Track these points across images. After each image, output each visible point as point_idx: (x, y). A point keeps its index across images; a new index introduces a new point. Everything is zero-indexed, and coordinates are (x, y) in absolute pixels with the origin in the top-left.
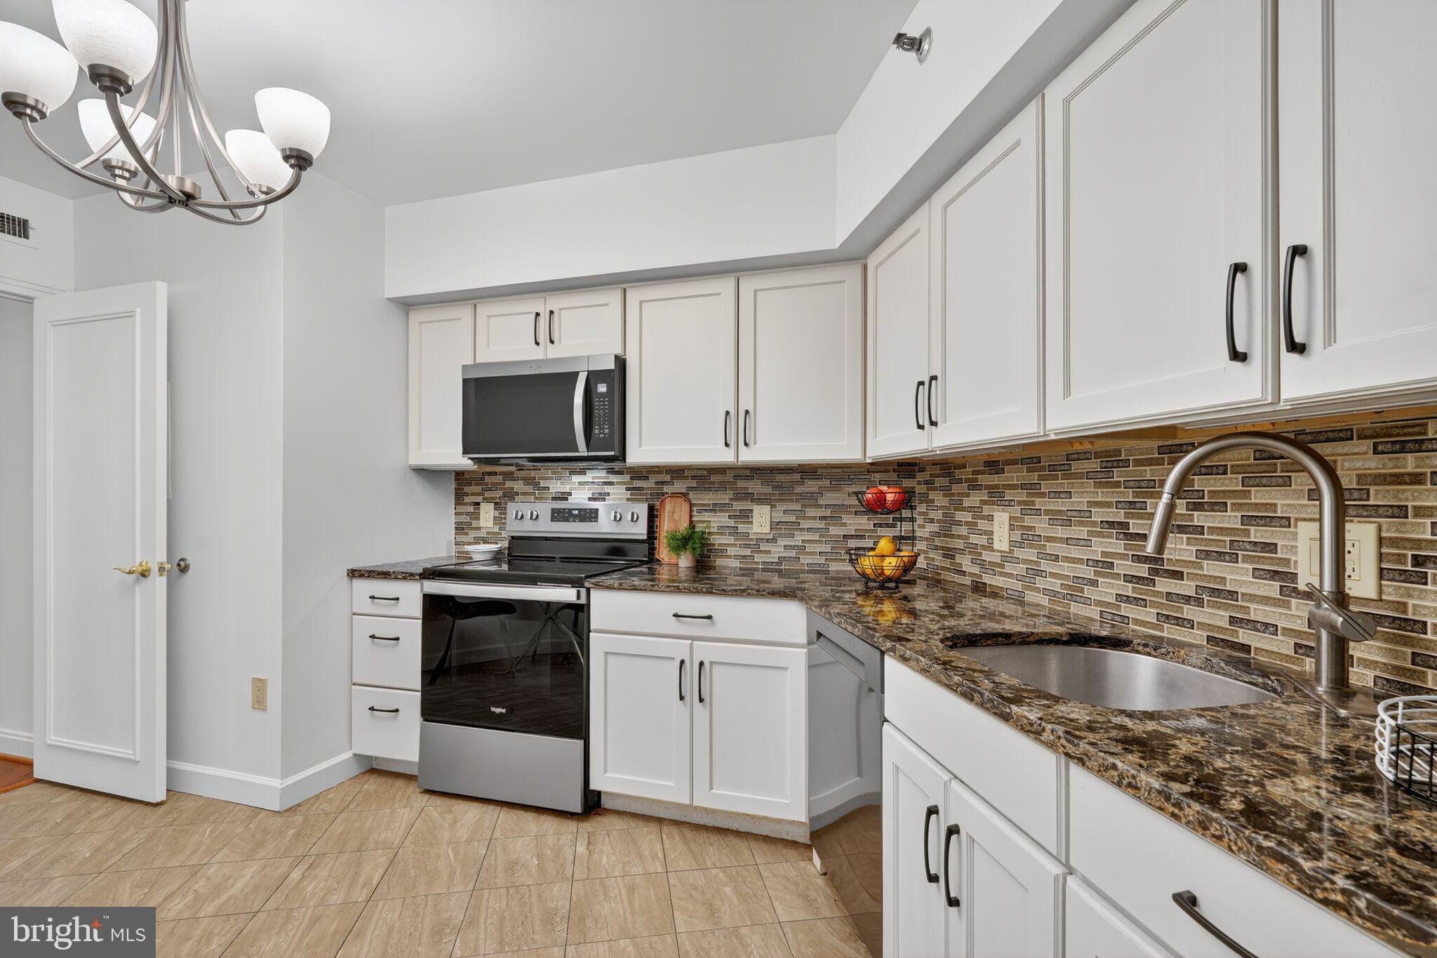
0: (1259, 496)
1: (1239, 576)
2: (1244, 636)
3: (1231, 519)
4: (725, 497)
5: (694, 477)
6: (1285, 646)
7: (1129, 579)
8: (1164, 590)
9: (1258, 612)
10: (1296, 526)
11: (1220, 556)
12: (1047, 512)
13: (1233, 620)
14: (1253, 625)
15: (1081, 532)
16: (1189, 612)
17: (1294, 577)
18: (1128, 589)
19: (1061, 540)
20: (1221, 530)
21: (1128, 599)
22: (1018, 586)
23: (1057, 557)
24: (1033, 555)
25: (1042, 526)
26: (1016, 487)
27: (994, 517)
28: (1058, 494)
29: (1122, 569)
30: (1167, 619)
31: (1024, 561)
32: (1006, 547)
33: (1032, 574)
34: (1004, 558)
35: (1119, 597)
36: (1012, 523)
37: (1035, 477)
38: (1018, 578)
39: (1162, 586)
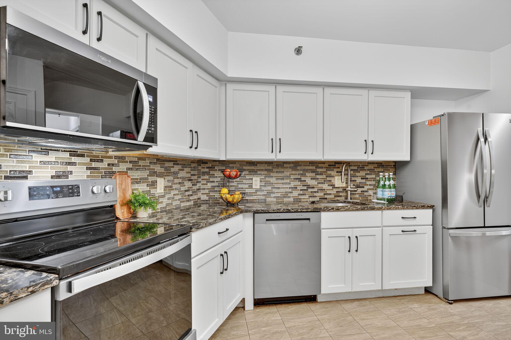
0: (329, 172)
1: (325, 186)
2: (326, 196)
3: (324, 176)
4: (145, 174)
5: (131, 162)
6: (332, 196)
7: (301, 190)
8: (310, 191)
9: (328, 192)
10: (335, 177)
11: (322, 183)
12: (275, 177)
13: (324, 194)
14: (328, 194)
15: (288, 181)
16: (315, 194)
17: (334, 185)
18: (301, 192)
19: (281, 183)
20: (322, 179)
21: (301, 195)
22: (264, 198)
23: (279, 188)
24: (269, 188)
25: (273, 180)
26: (262, 170)
27: (252, 179)
28: (280, 172)
29: (299, 188)
30: (311, 197)
31: (265, 190)
32: (258, 187)
33: (269, 193)
34: (257, 190)
35: (299, 195)
36: (261, 180)
37: (270, 168)
38: (263, 195)
39: (310, 190)
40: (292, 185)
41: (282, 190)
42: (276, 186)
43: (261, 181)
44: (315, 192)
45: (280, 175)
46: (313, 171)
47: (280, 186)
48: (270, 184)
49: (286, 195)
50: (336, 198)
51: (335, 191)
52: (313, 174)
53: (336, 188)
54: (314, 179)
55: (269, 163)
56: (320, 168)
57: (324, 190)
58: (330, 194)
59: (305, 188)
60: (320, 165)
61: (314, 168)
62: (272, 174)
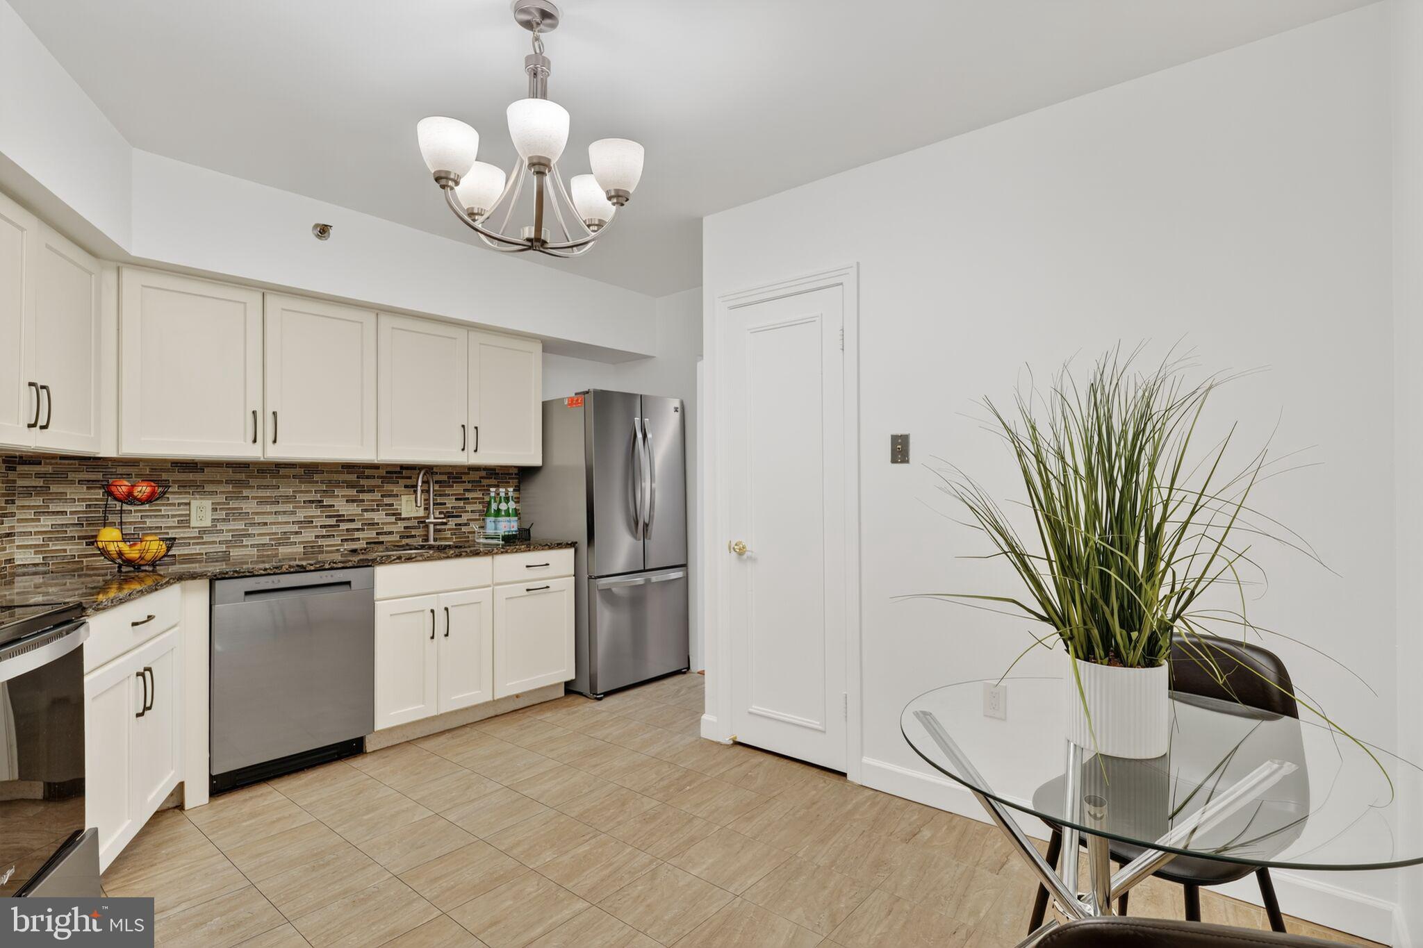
0: (388, 487)
1: (379, 516)
2: (381, 538)
3: (377, 496)
6: (396, 537)
7: (323, 527)
8: (345, 528)
9: (387, 529)
10: (400, 497)
11: (373, 510)
13: (377, 534)
14: (385, 533)
15: (290, 507)
16: (357, 534)
17: (400, 514)
18: (324, 532)
19: (270, 513)
20: (373, 501)
21: (323, 537)
22: (223, 548)
23: (266, 524)
24: (240, 525)
25: (249, 506)
26: (220, 482)
27: (189, 504)
28: (267, 487)
29: (319, 523)
30: (346, 540)
31: (228, 531)
32: (208, 523)
33: (239, 537)
34: (203, 531)
35: (317, 537)
36: (214, 507)
37: (243, 477)
38: (220, 543)
39: (344, 526)
40: (301, 515)
41: (274, 529)
42: (258, 519)
43: (214, 510)
44: (358, 530)
45: (268, 493)
46: (350, 485)
47: (269, 519)
48: (240, 515)
49: (284, 539)
50: (404, 541)
51: (401, 526)
52: (353, 492)
53: (404, 519)
54: (353, 501)
55: (238, 466)
56: (368, 477)
57: (378, 524)
58: (391, 533)
59: (333, 521)
60: (367, 472)
61: (353, 477)
62: (246, 493)
